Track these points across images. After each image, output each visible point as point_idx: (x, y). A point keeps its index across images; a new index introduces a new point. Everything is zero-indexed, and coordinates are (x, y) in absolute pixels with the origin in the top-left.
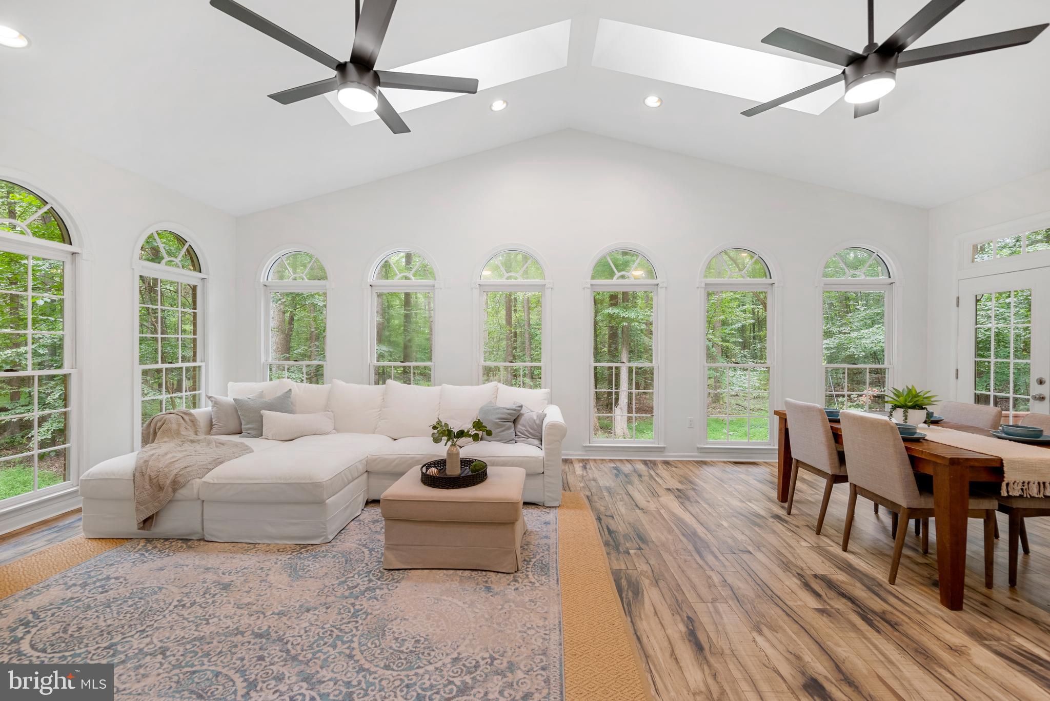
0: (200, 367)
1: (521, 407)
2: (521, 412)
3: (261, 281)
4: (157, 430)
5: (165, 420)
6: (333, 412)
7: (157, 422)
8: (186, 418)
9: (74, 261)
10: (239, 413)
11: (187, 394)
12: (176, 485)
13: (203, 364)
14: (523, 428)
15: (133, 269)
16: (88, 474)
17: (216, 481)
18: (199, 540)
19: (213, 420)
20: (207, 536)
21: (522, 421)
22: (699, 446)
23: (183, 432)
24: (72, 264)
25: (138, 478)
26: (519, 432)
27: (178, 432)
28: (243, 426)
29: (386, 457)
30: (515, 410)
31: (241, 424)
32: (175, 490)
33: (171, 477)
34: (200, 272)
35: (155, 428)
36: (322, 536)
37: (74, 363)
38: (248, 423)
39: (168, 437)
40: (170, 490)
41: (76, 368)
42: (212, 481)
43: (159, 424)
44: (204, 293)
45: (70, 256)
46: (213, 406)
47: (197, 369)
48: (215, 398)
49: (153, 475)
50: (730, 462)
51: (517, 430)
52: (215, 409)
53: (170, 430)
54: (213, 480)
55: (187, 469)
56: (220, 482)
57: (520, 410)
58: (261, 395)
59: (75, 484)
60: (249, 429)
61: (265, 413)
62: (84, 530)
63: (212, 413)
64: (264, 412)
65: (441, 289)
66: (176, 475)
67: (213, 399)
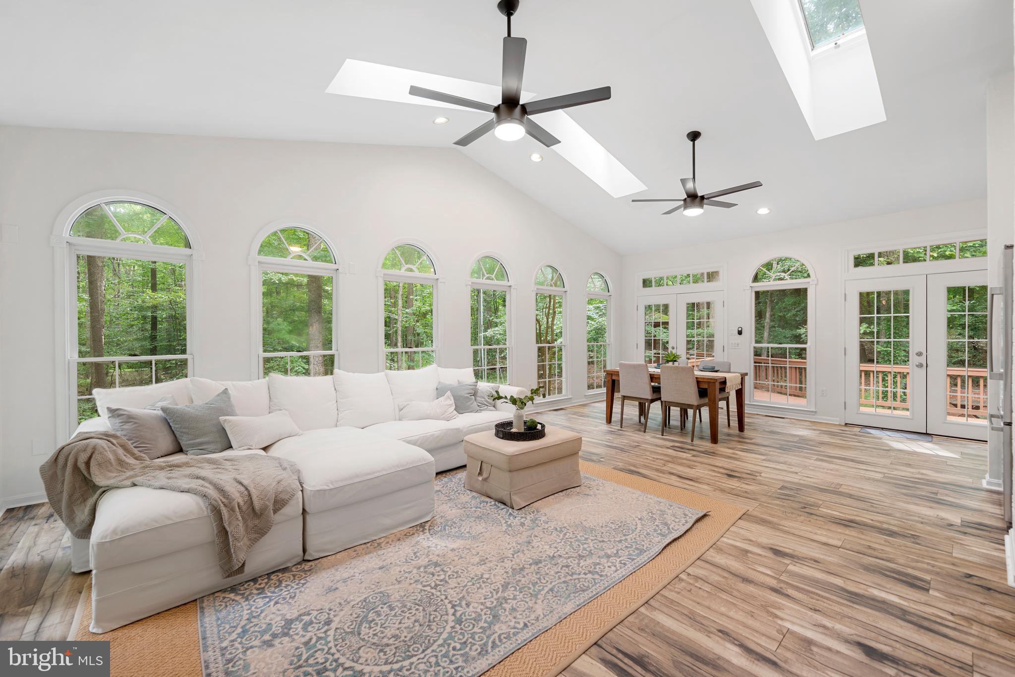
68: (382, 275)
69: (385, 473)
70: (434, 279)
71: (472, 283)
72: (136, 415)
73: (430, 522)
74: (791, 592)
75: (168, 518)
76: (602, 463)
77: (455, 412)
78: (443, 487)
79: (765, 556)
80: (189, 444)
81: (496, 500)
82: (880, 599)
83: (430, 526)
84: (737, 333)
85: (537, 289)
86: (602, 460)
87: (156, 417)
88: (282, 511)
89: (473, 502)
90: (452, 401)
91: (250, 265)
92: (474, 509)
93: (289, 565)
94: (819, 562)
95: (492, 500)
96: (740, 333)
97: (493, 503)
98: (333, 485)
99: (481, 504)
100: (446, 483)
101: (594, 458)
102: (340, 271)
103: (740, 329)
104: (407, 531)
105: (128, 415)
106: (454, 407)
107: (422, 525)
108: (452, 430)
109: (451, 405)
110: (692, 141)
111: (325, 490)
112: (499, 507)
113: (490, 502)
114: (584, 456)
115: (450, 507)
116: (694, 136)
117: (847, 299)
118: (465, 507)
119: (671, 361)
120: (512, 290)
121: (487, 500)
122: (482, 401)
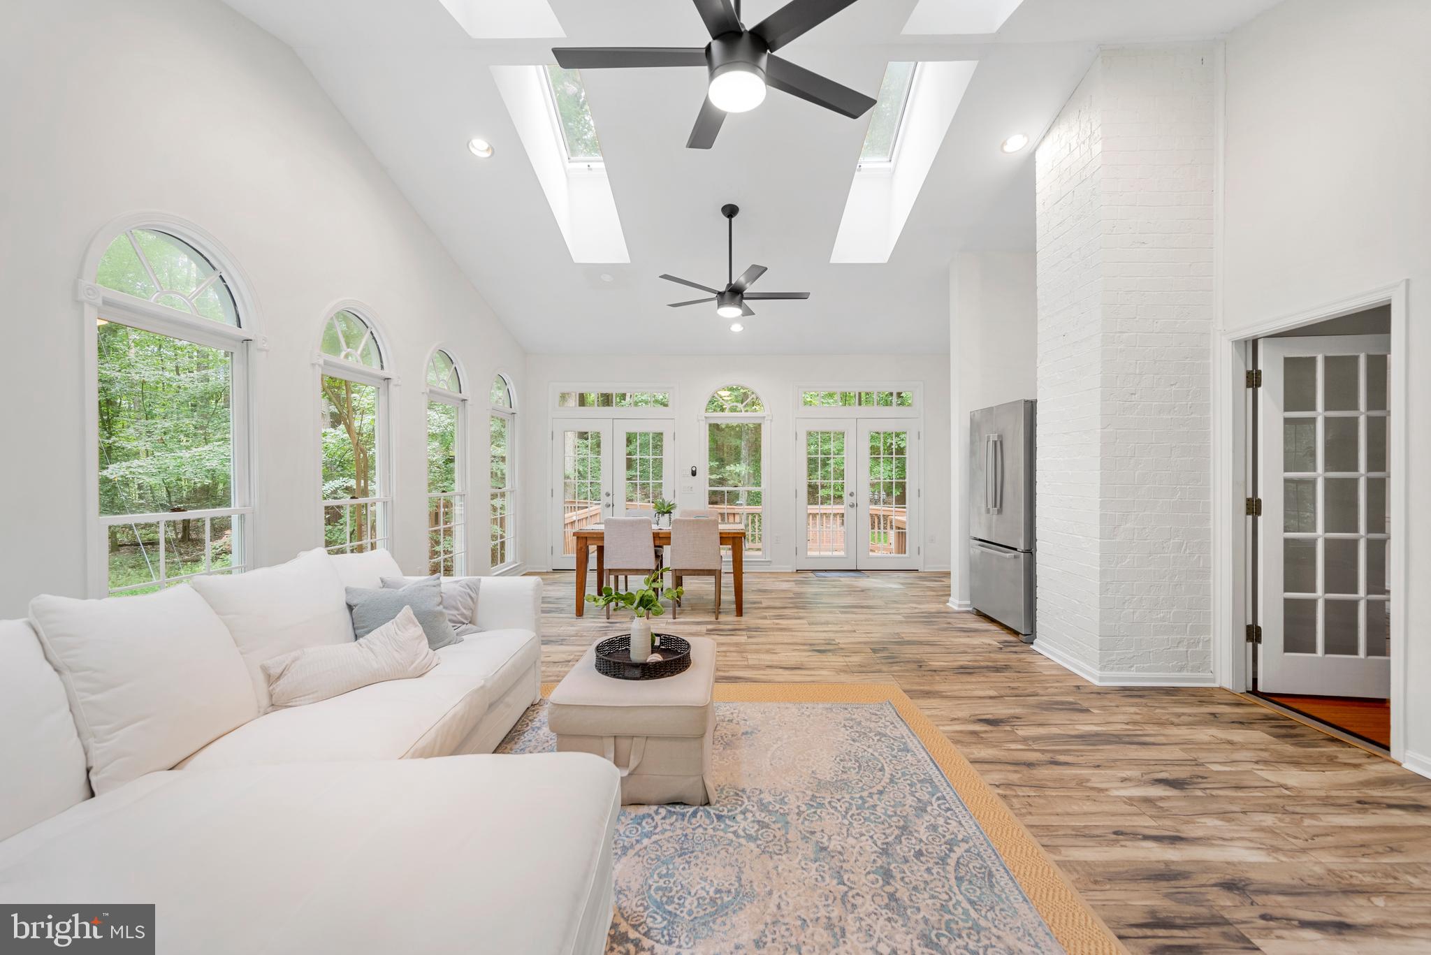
68: (100, 302)
71: (324, 362)
74: (1062, 758)
77: (431, 651)
79: (991, 731)
81: (660, 804)
82: (1093, 733)
84: (690, 473)
90: (419, 629)
94: (1020, 718)
95: (653, 808)
96: (694, 474)
97: (661, 812)
99: (640, 824)
103: (694, 469)
106: (426, 638)
109: (420, 637)
110: (728, 217)
112: (683, 815)
113: (655, 814)
116: (731, 211)
117: (798, 438)
119: (666, 513)
120: (391, 386)
121: (643, 810)
122: (453, 615)
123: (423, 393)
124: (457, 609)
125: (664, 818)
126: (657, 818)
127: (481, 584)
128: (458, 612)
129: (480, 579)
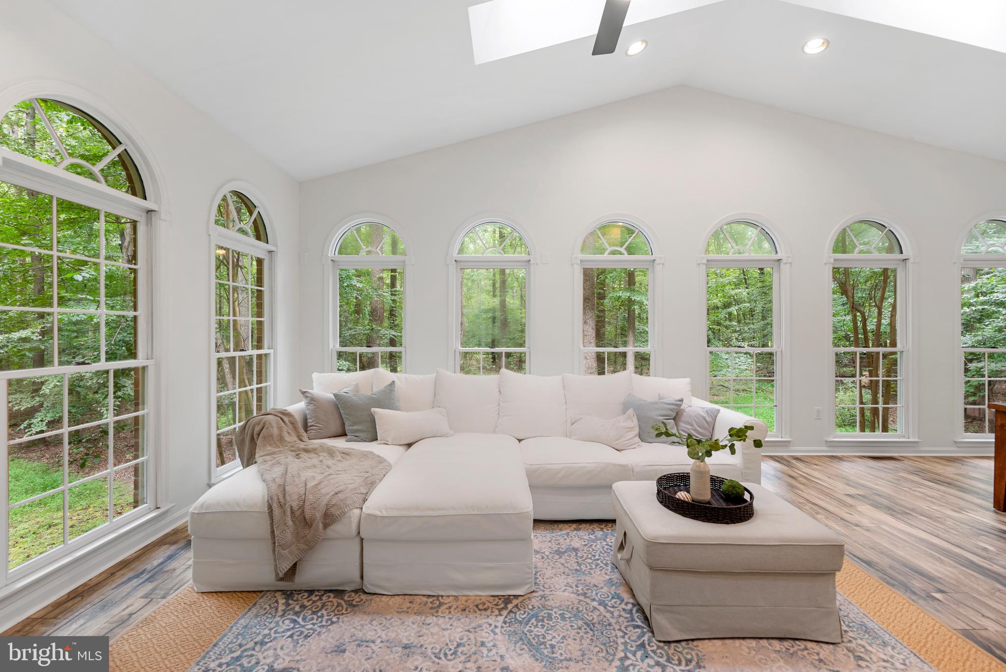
0: (266, 355)
1: (682, 400)
2: (682, 407)
3: (329, 255)
4: (255, 436)
5: (264, 424)
6: (444, 408)
7: (254, 425)
8: (286, 419)
9: (149, 222)
10: (342, 412)
11: (251, 387)
12: (329, 519)
13: (271, 351)
14: (689, 427)
15: (209, 235)
16: (202, 506)
17: (385, 514)
18: (356, 591)
19: (309, 421)
20: (369, 586)
21: (684, 418)
22: (828, 439)
23: (288, 438)
24: (147, 225)
25: (277, 511)
26: (682, 431)
27: (281, 438)
28: (347, 428)
29: (549, 466)
30: (676, 405)
31: (344, 424)
32: (326, 526)
33: (322, 508)
34: (267, 243)
35: (253, 432)
36: (526, 584)
37: (150, 352)
38: (354, 424)
39: (270, 445)
40: (321, 525)
41: (152, 359)
42: (378, 513)
43: (257, 429)
44: (271, 269)
45: (144, 215)
46: (309, 403)
47: (263, 357)
48: (310, 393)
49: (295, 505)
50: (864, 457)
51: (679, 428)
52: (311, 407)
53: (271, 436)
54: (381, 512)
55: (339, 495)
56: (391, 514)
57: (681, 405)
58: (357, 388)
59: (153, 507)
60: (356, 431)
61: (378, 411)
62: (194, 580)
63: (307, 412)
64: (373, 410)
65: (537, 264)
66: (327, 505)
67: (308, 395)
68: (579, 262)
69: (453, 512)
70: (650, 261)
71: (708, 261)
72: (316, 398)
73: (521, 599)
75: (238, 505)
76: (935, 604)
77: (637, 439)
78: (586, 545)
80: (352, 430)
83: (516, 606)
85: (835, 260)
86: (938, 596)
87: (330, 402)
88: (332, 527)
89: (605, 589)
90: (635, 423)
91: (448, 265)
92: (595, 604)
93: (347, 588)
95: (631, 601)
97: (630, 606)
98: (387, 512)
99: (613, 598)
100: (597, 539)
101: (917, 584)
102: (532, 262)
104: (484, 600)
105: (311, 397)
106: (637, 431)
107: (507, 600)
108: (614, 465)
109: (632, 429)
111: (376, 516)
112: (633, 620)
113: (627, 604)
114: (890, 571)
115: (567, 585)
118: (585, 594)
120: (782, 265)
121: (626, 596)
122: (688, 429)
123: (825, 264)
124: (692, 425)
125: (624, 610)
126: (623, 606)
127: (719, 415)
128: (691, 427)
129: (719, 411)
